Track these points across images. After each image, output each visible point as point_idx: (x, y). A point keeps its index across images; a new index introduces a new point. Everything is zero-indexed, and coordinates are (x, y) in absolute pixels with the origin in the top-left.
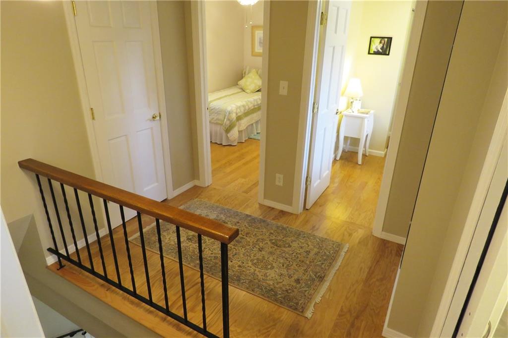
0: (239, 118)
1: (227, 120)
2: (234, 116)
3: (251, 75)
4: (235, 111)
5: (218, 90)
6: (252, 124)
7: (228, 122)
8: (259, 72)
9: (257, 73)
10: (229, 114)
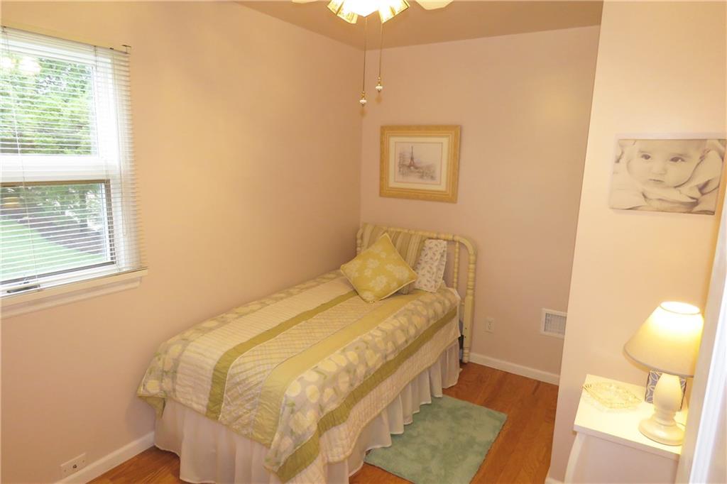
0: (327, 422)
1: (282, 437)
2: (309, 420)
3: (377, 249)
4: (314, 401)
5: (286, 288)
6: (380, 415)
7: (288, 442)
8: (398, 244)
9: (395, 245)
10: (292, 412)
